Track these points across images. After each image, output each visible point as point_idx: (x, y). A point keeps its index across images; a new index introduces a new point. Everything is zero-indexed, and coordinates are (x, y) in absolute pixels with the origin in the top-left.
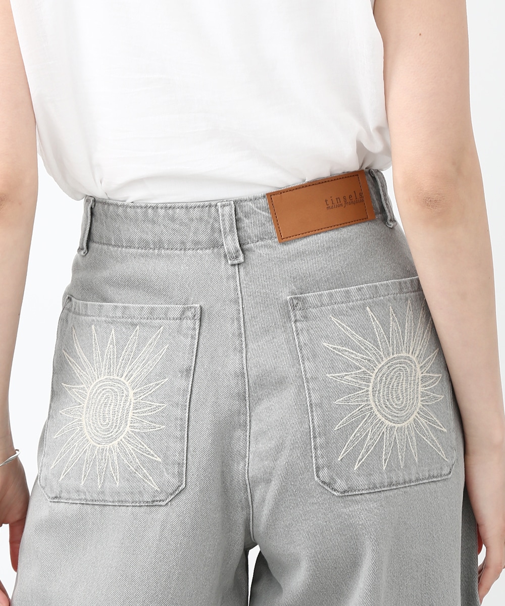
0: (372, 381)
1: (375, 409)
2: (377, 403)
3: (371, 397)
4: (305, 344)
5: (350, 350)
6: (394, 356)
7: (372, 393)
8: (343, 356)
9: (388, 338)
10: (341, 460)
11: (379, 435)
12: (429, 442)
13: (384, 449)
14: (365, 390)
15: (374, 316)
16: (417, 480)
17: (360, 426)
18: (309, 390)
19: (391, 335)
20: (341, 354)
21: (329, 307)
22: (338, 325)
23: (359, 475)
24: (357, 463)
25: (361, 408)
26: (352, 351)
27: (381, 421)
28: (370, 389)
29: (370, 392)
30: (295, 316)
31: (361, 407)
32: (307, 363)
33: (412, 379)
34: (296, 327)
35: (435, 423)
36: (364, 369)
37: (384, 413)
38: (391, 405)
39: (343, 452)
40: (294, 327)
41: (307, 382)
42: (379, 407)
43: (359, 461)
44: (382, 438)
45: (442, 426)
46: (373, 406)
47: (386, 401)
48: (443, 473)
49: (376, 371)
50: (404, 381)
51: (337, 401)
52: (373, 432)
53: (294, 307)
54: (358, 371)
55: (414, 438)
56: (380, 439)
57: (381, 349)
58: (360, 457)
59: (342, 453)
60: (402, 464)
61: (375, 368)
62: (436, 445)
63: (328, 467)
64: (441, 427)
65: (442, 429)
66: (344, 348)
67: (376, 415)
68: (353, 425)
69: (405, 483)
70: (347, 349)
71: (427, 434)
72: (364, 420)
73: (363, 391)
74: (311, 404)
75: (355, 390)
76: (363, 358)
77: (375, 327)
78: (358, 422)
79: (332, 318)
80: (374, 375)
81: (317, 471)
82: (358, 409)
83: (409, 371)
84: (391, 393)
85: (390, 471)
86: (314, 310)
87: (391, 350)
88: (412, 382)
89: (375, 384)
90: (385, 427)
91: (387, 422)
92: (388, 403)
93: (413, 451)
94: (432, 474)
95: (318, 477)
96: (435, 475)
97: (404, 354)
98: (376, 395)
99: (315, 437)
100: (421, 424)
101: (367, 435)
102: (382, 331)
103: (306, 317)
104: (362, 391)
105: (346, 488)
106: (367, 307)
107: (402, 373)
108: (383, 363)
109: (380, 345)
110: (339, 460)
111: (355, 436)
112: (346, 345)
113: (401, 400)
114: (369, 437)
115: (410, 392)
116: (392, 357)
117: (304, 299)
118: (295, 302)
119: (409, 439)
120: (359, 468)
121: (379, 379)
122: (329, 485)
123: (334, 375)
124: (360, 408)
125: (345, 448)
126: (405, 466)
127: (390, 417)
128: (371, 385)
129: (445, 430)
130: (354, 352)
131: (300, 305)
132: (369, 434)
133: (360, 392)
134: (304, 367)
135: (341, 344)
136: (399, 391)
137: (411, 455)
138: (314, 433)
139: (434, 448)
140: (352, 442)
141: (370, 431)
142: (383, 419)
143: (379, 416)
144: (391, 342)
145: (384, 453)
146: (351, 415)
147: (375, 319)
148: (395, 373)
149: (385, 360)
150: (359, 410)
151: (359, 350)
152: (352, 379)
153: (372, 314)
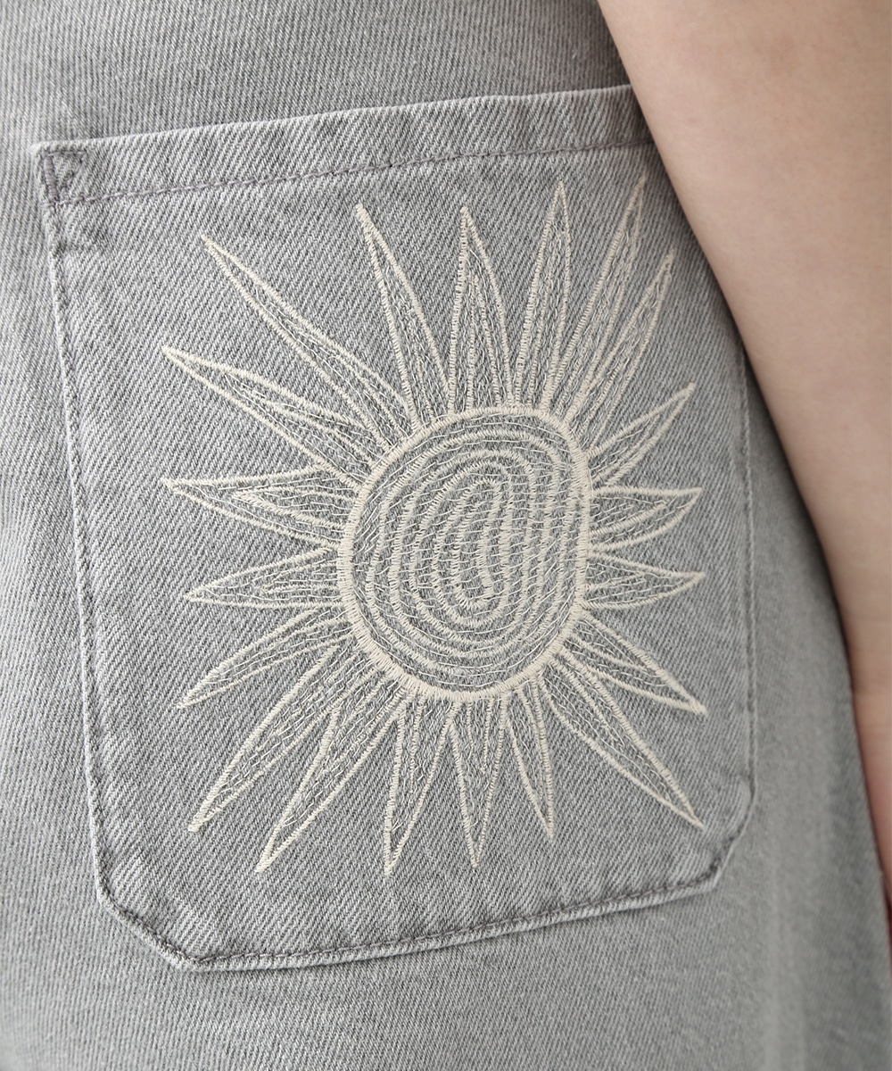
0: (355, 514)
1: (359, 628)
2: (370, 604)
3: (345, 582)
4: (89, 346)
5: (266, 383)
6: (466, 414)
7: (350, 566)
8: (239, 403)
9: (443, 339)
10: (203, 829)
11: (373, 735)
12: (612, 761)
13: (392, 793)
14: (319, 551)
15: (383, 244)
16: (548, 908)
17: (286, 698)
18: (85, 536)
19: (455, 328)
20: (228, 396)
21: (197, 199)
22: (228, 273)
23: (273, 895)
24: (269, 847)
25: (298, 626)
26: (274, 387)
27: (384, 680)
28: (345, 547)
29: (344, 563)
30: (59, 227)
31: (298, 618)
32: (87, 426)
33: (548, 510)
34: (61, 275)
35: (648, 681)
36: (320, 463)
37: (400, 645)
38: (439, 614)
39: (210, 798)
40: (52, 274)
41: (84, 503)
42: (380, 621)
43: (280, 839)
44: (386, 747)
45: (683, 692)
46: (353, 615)
47: (416, 596)
48: (676, 875)
49: (377, 473)
50: (508, 518)
51: (196, 591)
52: (344, 723)
53: (57, 188)
54: (293, 473)
55: (543, 746)
56: (374, 753)
57: (406, 385)
58: (282, 822)
59: (206, 804)
60: (475, 853)
61: (370, 462)
62: (650, 769)
63: (147, 856)
64: (678, 697)
65: (684, 706)
66: (243, 373)
67: (363, 655)
68: (256, 696)
69: (485, 923)
70: (257, 378)
71: (607, 728)
72: (309, 674)
73: (312, 554)
74: (89, 598)
75: (275, 548)
76: (319, 418)
77: (384, 293)
78: (277, 682)
79: (209, 243)
80: (364, 492)
81: (106, 867)
82: (280, 629)
83: (532, 477)
84: (441, 565)
85: (414, 880)
86: (135, 208)
87: (450, 387)
88: (547, 521)
89: (367, 530)
90: (403, 705)
91: (414, 685)
92: (422, 607)
93: (533, 798)
94: (619, 881)
95: (107, 890)
96: (636, 885)
97: (511, 407)
98: (371, 573)
99: (96, 732)
100: (580, 689)
101: (317, 734)
102: (419, 311)
103: (100, 236)
104: (303, 556)
105: (218, 943)
106: (359, 207)
107: (496, 485)
108: (407, 444)
109: (402, 368)
110: (193, 828)
111: (263, 735)
112: (253, 358)
113: (489, 593)
114: (324, 741)
115: (534, 562)
116: (451, 416)
117: (103, 156)
118: (62, 167)
119: (517, 751)
120: (275, 867)
121: (385, 507)
122: (151, 925)
123: (190, 483)
124: (291, 623)
125: (220, 782)
126: (492, 857)
127: (430, 664)
128: (349, 529)
129: (697, 707)
130: (284, 391)
131: (81, 185)
132: (329, 733)
133: (296, 559)
134: (77, 443)
135: (232, 354)
136: (481, 558)
137: (525, 813)
138: (95, 716)
139: (636, 781)
140: (253, 759)
141: (334, 717)
142: (396, 672)
143: (378, 657)
144: (453, 356)
145: (390, 808)
146: (251, 653)
147: (390, 257)
148: (464, 483)
149: (420, 432)
150: (288, 631)
151: (308, 385)
152: (265, 503)
153: (377, 233)
